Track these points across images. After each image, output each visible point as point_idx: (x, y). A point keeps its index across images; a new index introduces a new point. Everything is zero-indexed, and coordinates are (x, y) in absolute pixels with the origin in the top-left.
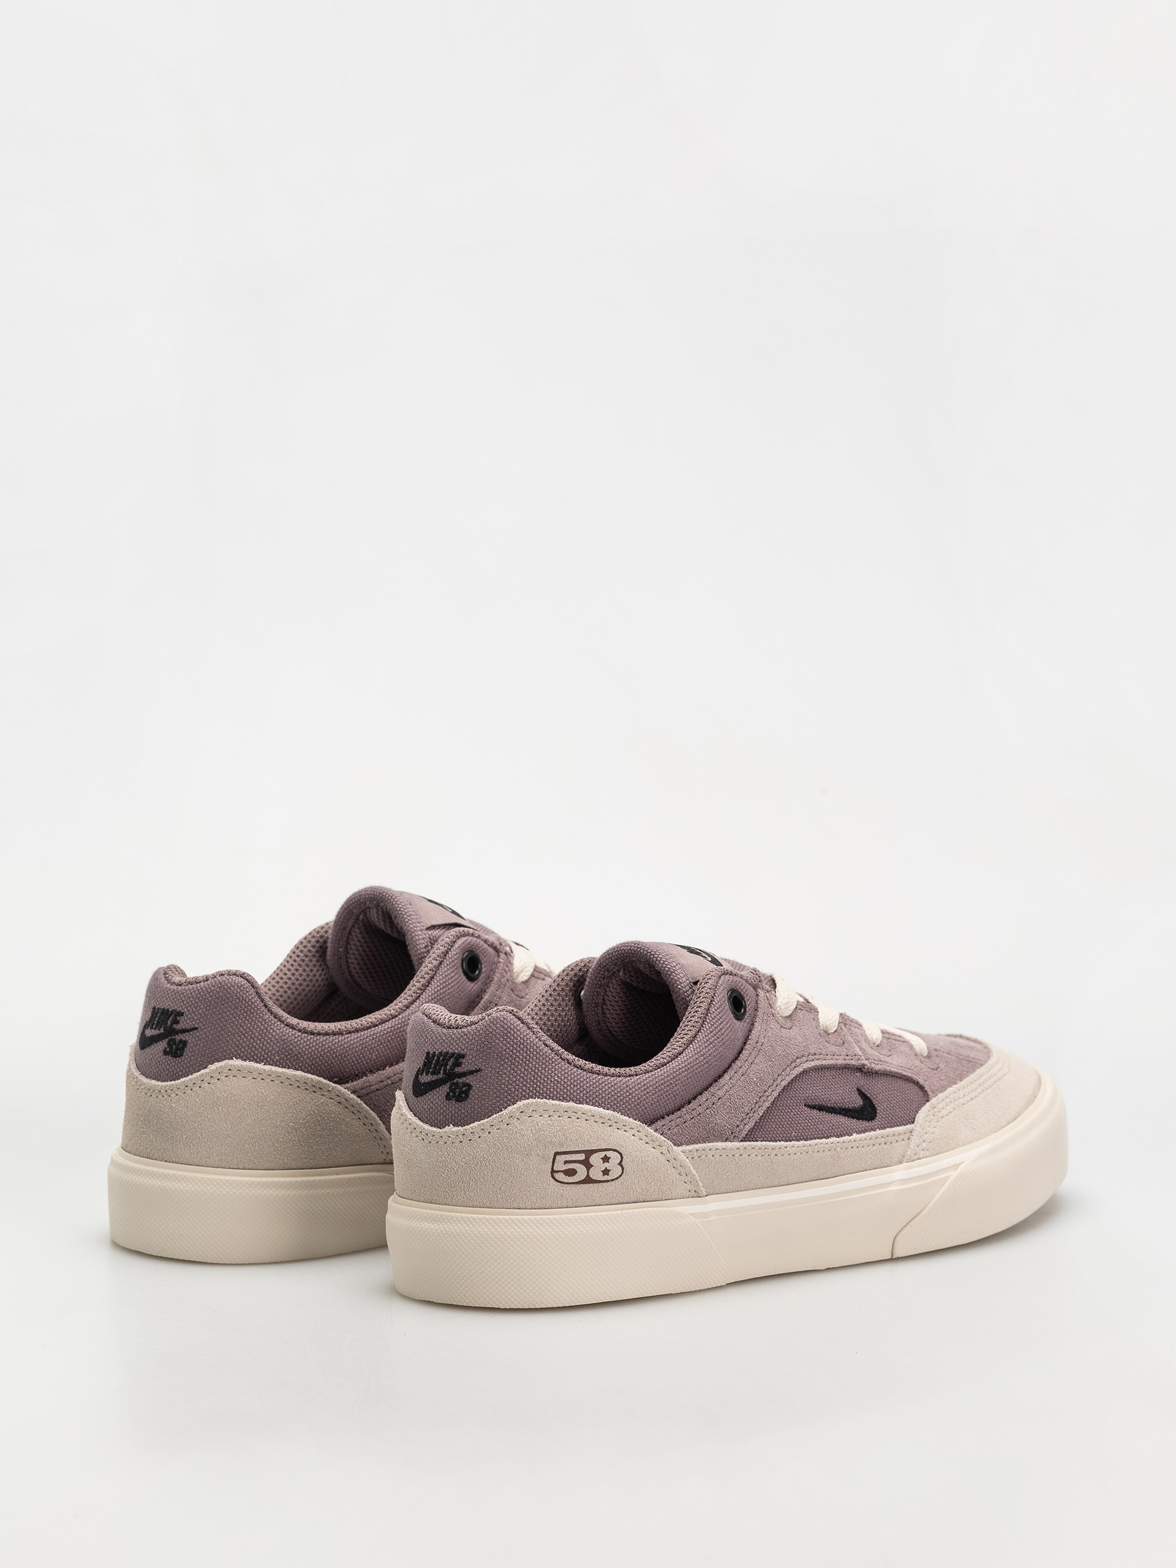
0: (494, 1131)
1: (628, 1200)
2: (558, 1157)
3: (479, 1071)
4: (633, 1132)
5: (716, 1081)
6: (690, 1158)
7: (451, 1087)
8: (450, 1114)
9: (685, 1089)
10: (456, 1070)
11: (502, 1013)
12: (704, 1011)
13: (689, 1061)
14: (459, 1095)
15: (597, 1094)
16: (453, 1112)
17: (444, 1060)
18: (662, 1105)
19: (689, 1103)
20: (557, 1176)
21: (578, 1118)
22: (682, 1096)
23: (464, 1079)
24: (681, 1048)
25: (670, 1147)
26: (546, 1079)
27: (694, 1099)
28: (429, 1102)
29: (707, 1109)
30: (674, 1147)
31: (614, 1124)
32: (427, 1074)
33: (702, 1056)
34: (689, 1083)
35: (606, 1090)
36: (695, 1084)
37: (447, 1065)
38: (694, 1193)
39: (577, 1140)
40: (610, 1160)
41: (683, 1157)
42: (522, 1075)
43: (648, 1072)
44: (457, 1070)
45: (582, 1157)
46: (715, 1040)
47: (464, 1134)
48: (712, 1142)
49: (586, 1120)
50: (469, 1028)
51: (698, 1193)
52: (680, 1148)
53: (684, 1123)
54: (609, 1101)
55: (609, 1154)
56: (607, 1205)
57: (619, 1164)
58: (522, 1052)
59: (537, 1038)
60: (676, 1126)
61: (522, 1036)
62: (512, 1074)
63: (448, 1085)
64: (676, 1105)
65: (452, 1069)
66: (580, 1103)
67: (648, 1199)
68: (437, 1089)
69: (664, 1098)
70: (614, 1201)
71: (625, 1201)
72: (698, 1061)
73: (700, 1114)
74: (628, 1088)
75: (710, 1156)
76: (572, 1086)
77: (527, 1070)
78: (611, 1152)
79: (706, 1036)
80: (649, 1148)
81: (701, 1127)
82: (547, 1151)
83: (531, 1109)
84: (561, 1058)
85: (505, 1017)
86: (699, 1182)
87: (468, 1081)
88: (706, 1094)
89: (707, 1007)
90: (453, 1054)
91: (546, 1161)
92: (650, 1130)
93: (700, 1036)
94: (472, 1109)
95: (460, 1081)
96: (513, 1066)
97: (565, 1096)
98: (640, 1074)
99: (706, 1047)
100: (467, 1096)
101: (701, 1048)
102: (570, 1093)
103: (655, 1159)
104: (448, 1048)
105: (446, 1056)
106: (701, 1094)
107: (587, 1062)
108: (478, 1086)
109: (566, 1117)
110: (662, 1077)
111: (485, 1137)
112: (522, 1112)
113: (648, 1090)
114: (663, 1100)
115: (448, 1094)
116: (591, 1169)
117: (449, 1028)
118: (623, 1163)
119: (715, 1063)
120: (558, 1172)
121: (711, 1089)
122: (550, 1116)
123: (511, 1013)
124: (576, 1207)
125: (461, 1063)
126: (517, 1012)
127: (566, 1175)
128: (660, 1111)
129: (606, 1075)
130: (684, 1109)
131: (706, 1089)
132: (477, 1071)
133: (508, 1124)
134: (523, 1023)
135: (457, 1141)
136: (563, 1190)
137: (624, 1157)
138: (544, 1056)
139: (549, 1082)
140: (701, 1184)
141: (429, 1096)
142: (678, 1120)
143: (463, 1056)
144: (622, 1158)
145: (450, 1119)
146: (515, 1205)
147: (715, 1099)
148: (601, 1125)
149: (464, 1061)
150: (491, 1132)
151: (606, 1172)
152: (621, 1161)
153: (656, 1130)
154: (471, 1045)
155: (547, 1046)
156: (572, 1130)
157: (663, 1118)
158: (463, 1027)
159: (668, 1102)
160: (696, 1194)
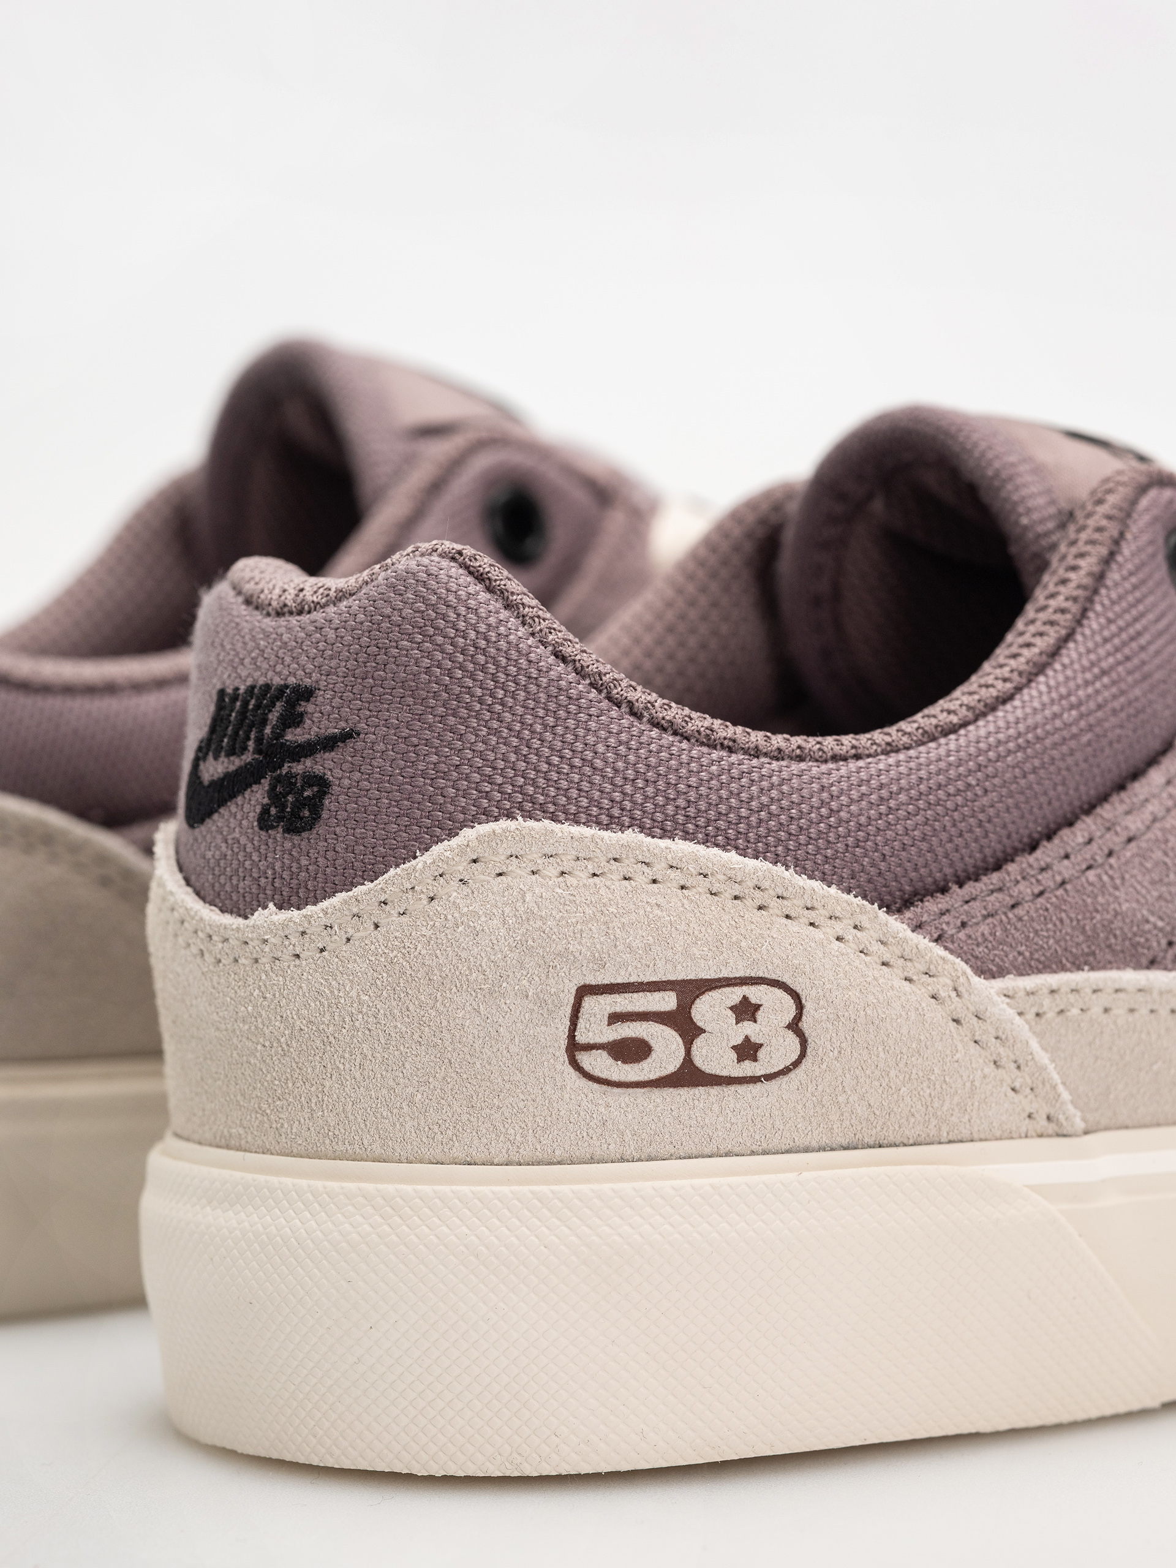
0: (390, 919)
1: (825, 1140)
2: (589, 1002)
3: (351, 737)
4: (839, 928)
5: (1121, 787)
6: (1030, 1016)
7: (273, 788)
8: (270, 872)
9: (1017, 806)
10: (289, 737)
11: (425, 560)
12: (1086, 581)
13: (1030, 722)
14: (296, 815)
15: (723, 808)
16: (278, 865)
17: (258, 706)
18: (940, 851)
19: (1033, 847)
20: (586, 1060)
21: (654, 881)
22: (1005, 826)
23: (309, 762)
24: (1008, 685)
25: (962, 980)
26: (555, 760)
27: (1049, 837)
28: (219, 838)
29: (1089, 868)
30: (978, 982)
31: (774, 903)
32: (216, 758)
33: (1072, 707)
34: (1030, 787)
35: (751, 799)
36: (1052, 793)
37: (264, 722)
38: (1044, 1122)
39: (648, 948)
40: (760, 1015)
41: (1004, 1010)
42: (480, 746)
43: (897, 751)
44: (294, 736)
45: (667, 1002)
46: (1119, 663)
47: (303, 933)
48: (1104, 968)
49: (683, 887)
50: (331, 609)
51: (1059, 1124)
52: (998, 984)
53: (1013, 907)
54: (762, 831)
55: (755, 994)
56: (753, 1153)
57: (789, 1027)
58: (480, 676)
59: (533, 634)
60: (985, 917)
61: (482, 628)
62: (449, 745)
63: (266, 783)
64: (988, 852)
65: (278, 735)
66: (666, 834)
67: (891, 1139)
68: (239, 799)
69: (944, 828)
70: (775, 1143)
71: (814, 1144)
72: (1058, 723)
73: (1063, 883)
74: (825, 795)
75: (1096, 1010)
76: (640, 783)
77: (497, 732)
78: (763, 987)
79: (1089, 651)
80: (892, 979)
81: (1067, 921)
82: (551, 981)
83: (503, 851)
84: (609, 698)
85: (434, 570)
86: (1061, 1088)
87: (318, 769)
88: (1087, 826)
89: (1096, 569)
90: (281, 689)
91: (550, 1012)
92: (896, 926)
93: (1071, 651)
94: (330, 854)
95: (298, 768)
96: (451, 720)
97: (616, 812)
98: (869, 756)
99: (1087, 683)
100: (316, 816)
101: (1072, 684)
102: (634, 803)
103: (913, 1015)
104: (270, 674)
105: (266, 695)
106: (1070, 824)
107: (694, 715)
108: (346, 782)
109: (616, 877)
110: (942, 765)
111: (362, 939)
112: (475, 861)
113: (892, 803)
114: (944, 836)
115: (265, 811)
116: (699, 1042)
117: (279, 614)
118: (805, 1025)
119: (1118, 731)
120: (589, 1047)
121: (1106, 811)
122: (563, 873)
123: (453, 559)
124: (650, 1159)
125: (301, 715)
126: (474, 558)
127: (616, 1059)
128: (934, 867)
129: (757, 753)
130: (1011, 867)
131: (1089, 808)
132: (347, 736)
133: (432, 899)
134: (490, 590)
135: (287, 956)
136: (608, 1106)
137: (809, 1006)
138: (553, 690)
139: (566, 769)
140: (1066, 1096)
141: (220, 820)
142: (992, 898)
143: (306, 694)
144: (800, 1007)
145: (269, 887)
146: (458, 1152)
147: (1117, 840)
148: (730, 903)
149: (310, 708)
150: (382, 922)
151: (747, 1050)
152: (799, 1017)
153: (918, 927)
154: (331, 658)
155: (564, 659)
156: (633, 916)
157: (944, 890)
158: (317, 606)
159: (959, 841)
160: (1051, 1128)
